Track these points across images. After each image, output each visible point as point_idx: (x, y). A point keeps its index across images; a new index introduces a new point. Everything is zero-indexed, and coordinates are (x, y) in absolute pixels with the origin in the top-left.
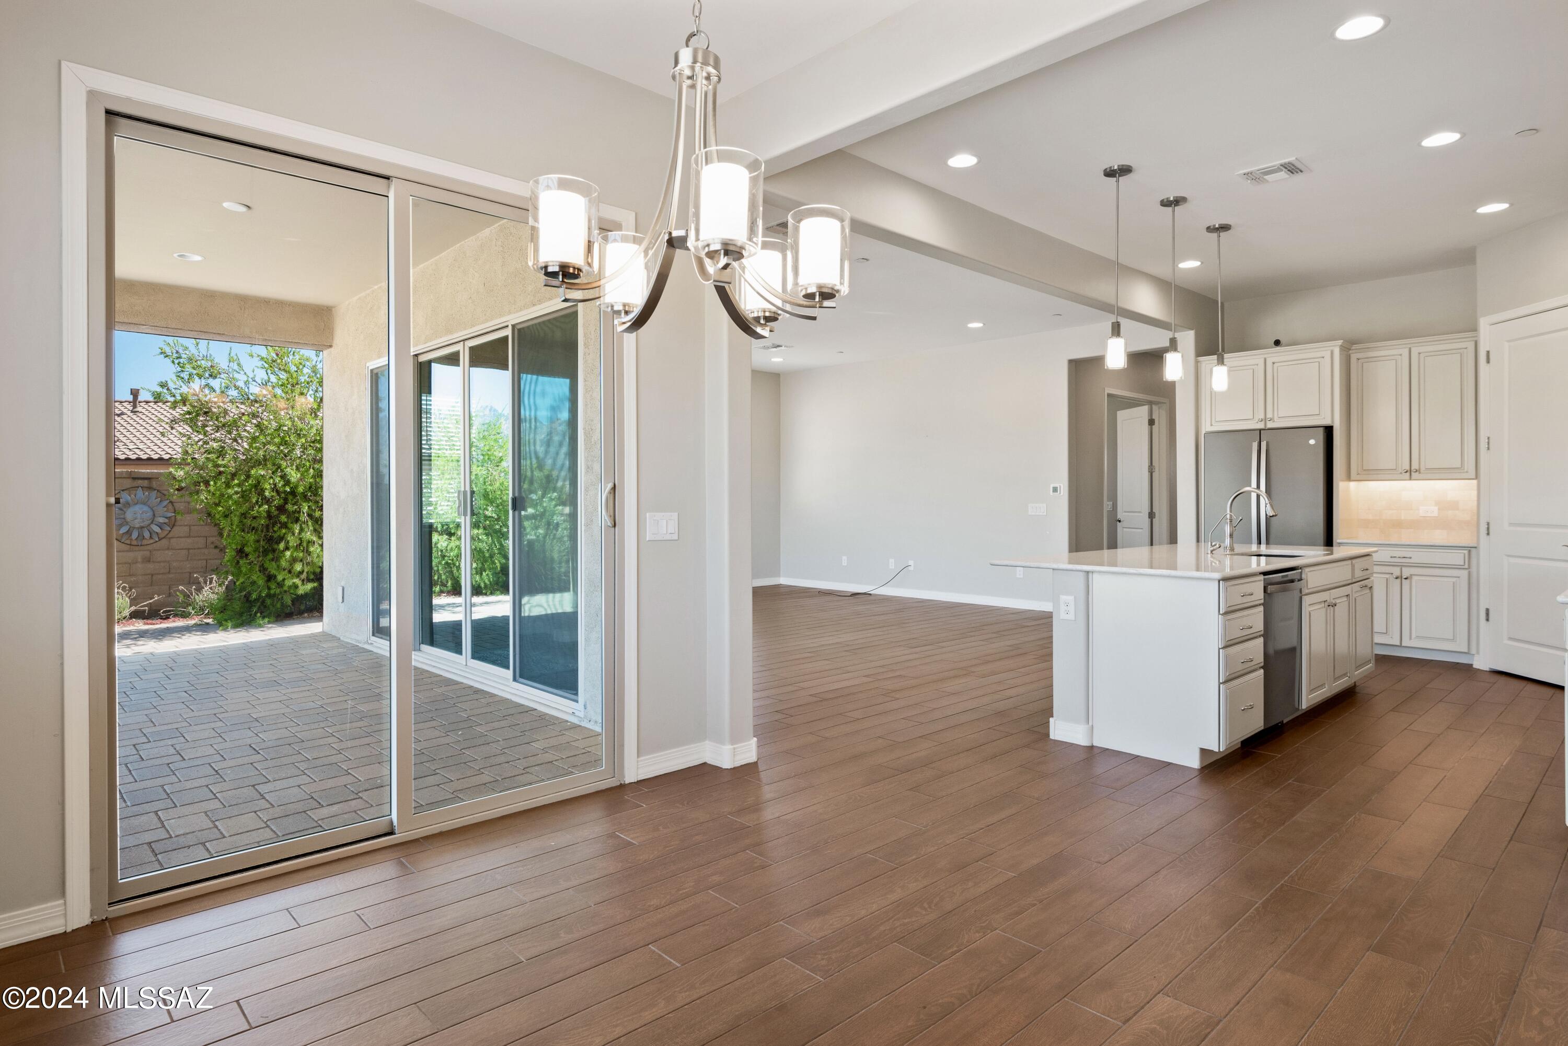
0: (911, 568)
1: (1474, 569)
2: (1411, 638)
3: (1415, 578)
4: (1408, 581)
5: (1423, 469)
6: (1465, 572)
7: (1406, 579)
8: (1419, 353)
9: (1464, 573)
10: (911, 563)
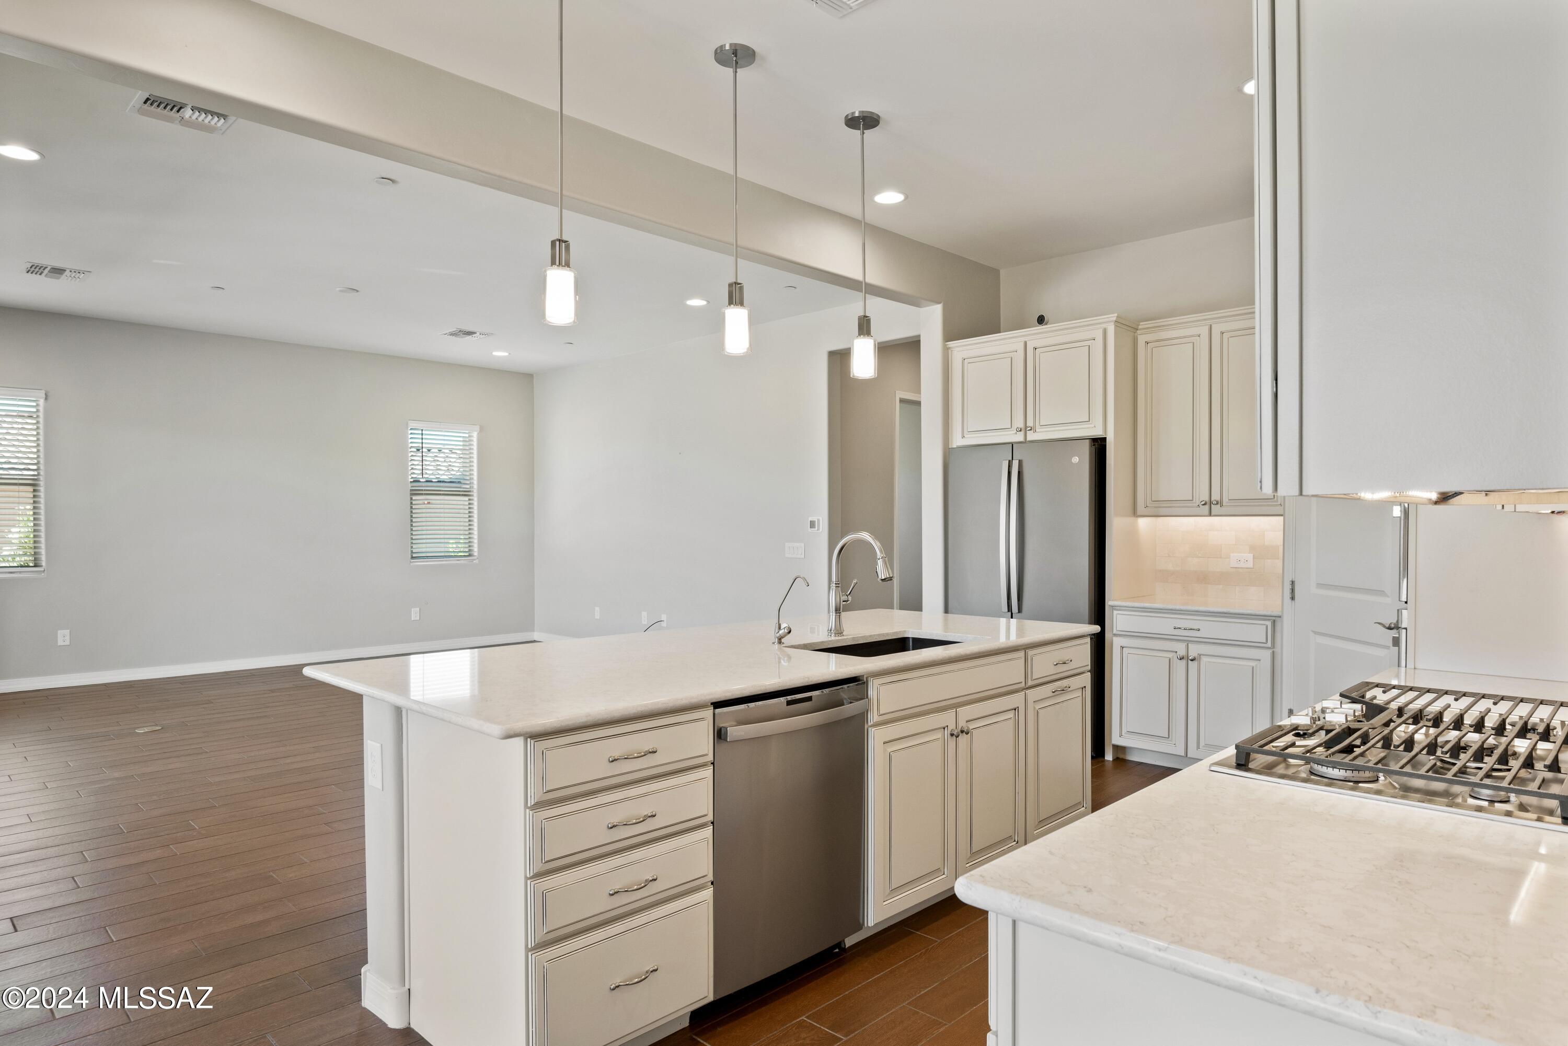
0: (664, 624)
1: (1277, 650)
2: (1198, 747)
3: (1204, 660)
4: (1195, 663)
5: (1225, 500)
6: (1268, 653)
7: (1192, 660)
8: (1222, 333)
9: (1266, 655)
10: (664, 617)
